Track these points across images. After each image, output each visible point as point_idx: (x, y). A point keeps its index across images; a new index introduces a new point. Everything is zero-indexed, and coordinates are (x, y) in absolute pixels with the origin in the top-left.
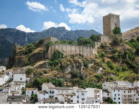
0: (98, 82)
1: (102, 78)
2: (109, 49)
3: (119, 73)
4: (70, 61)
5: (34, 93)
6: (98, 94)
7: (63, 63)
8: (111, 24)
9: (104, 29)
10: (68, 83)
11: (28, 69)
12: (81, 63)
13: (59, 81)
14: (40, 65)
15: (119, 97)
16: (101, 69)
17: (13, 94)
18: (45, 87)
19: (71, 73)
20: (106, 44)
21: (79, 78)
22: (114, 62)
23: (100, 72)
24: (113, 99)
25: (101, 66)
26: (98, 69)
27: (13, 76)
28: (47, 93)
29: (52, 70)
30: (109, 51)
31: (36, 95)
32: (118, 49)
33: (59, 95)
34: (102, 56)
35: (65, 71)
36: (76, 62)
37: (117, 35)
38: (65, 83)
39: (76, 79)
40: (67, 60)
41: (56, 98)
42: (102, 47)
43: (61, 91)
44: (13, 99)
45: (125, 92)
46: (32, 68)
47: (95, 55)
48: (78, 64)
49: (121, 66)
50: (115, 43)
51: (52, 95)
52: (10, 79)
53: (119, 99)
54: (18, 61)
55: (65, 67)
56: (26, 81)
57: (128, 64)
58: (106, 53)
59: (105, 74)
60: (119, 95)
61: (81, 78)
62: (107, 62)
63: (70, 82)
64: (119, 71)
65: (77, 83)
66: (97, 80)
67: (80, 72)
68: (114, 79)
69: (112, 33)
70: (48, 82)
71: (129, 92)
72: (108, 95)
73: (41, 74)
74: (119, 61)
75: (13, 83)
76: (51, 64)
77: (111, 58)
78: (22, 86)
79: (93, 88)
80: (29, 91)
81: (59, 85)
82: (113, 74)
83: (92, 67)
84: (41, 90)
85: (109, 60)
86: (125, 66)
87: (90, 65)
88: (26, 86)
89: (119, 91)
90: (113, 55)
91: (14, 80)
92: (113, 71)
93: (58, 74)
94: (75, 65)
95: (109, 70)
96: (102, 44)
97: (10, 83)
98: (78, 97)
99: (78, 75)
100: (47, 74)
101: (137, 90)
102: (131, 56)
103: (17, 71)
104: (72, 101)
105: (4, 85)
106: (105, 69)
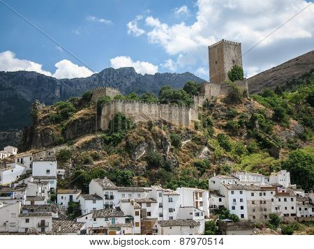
0: (200, 175)
1: (209, 167)
2: (222, 110)
3: (241, 157)
4: (145, 135)
5: (75, 200)
6: (200, 199)
7: (130, 139)
8: (225, 60)
10: (142, 178)
11: (62, 151)
12: (166, 139)
13: (122, 175)
14: (85, 142)
15: (242, 204)
16: (206, 149)
17: (32, 203)
18: (95, 187)
19: (146, 158)
20: (215, 101)
21: (163, 167)
22: (231, 136)
23: (203, 155)
24: (230, 209)
25: (206, 145)
26: (200, 150)
27: (31, 166)
28: (100, 198)
29: (109, 154)
30: (222, 113)
31: (78, 203)
32: (240, 109)
33: (123, 201)
34: (208, 124)
35: (135, 155)
36: (155, 136)
37: (236, 82)
38: (136, 178)
39: (157, 171)
40: (139, 134)
41: (118, 209)
42: (208, 106)
43: (127, 194)
44: (32, 211)
45: (253, 195)
46: (68, 148)
47: (194, 122)
48: (160, 141)
49: (245, 144)
50: (233, 98)
51: (109, 202)
52: (25, 173)
53: (242, 208)
54: (41, 135)
55: (136, 148)
56: (58, 175)
57: (258, 138)
58: (216, 118)
59: (214, 160)
60: (241, 200)
61: (167, 168)
62: (218, 135)
63: (145, 176)
64: (242, 153)
65: (159, 178)
66: (199, 172)
67: (164, 157)
68: (232, 169)
69: (227, 79)
70: (102, 178)
71: (261, 194)
72: (220, 200)
73: (87, 162)
74: (241, 134)
75: (32, 180)
76: (107, 142)
77: (225, 128)
78: (49, 186)
79: (190, 187)
80: (64, 196)
81: (123, 182)
82: (230, 159)
83: (188, 147)
84: (88, 192)
85: (221, 132)
86: (253, 142)
87: (184, 143)
88: (59, 186)
90: (229, 121)
91: (34, 174)
92: (229, 154)
93: (121, 160)
94: (154, 143)
95: (222, 151)
96: (207, 100)
97: (26, 181)
98: (161, 206)
99: (161, 162)
100: (99, 162)
101: (276, 191)
102: (263, 124)
103: (39, 155)
104: (149, 214)
105: (13, 183)
106: (213, 150)
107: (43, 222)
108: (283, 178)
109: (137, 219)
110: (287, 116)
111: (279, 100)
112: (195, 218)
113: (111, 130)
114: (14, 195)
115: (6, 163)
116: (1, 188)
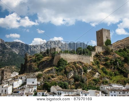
1: (99, 81)
2: (103, 58)
3: (112, 77)
4: (73, 68)
6: (98, 95)
7: (67, 70)
8: (103, 37)
9: (98, 41)
11: (39, 74)
12: (81, 69)
13: (64, 84)
14: (48, 70)
18: (53, 89)
19: (73, 77)
20: (100, 53)
21: (81, 81)
22: (107, 68)
23: (96, 76)
25: (98, 72)
26: (95, 74)
27: (26, 80)
29: (58, 75)
30: (103, 59)
31: (46, 96)
32: (110, 57)
34: (97, 63)
35: (69, 76)
36: (77, 68)
37: (109, 46)
38: (69, 85)
39: (78, 83)
40: (70, 67)
42: (97, 56)
43: (67, 92)
45: (120, 93)
46: (41, 73)
47: (92, 62)
48: (79, 70)
49: (113, 71)
50: (107, 53)
52: (23, 83)
54: (29, 67)
55: (69, 73)
56: (37, 84)
57: (118, 69)
58: (100, 61)
59: (101, 78)
61: (83, 82)
62: (102, 68)
63: (73, 85)
64: (112, 75)
65: (79, 86)
66: (95, 83)
67: (81, 77)
68: (109, 82)
70: (56, 85)
71: (123, 93)
73: (49, 79)
74: (111, 68)
75: (27, 86)
76: (57, 71)
77: (104, 65)
78: (34, 89)
79: (93, 89)
80: (40, 93)
82: (107, 78)
83: (90, 73)
84: (50, 92)
86: (117, 71)
88: (38, 89)
89: (115, 92)
90: (106, 62)
91: (27, 84)
92: (107, 76)
93: (63, 78)
94: (76, 71)
95: (104, 74)
96: (96, 53)
97: (24, 86)
99: (80, 79)
100: (54, 79)
102: (120, 63)
103: (29, 76)
105: (18, 87)
106: (101, 74)
111: (126, 53)
113: (59, 65)
114: (20, 92)
115: (15, 79)
116: (13, 89)
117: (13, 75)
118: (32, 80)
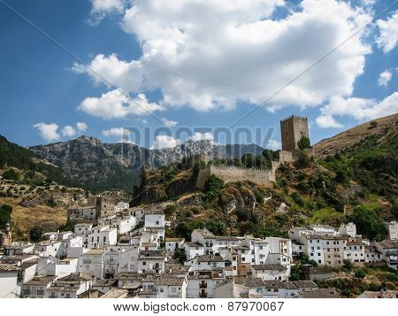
0: (280, 227)
1: (287, 221)
2: (294, 173)
3: (312, 211)
4: (235, 193)
5: (180, 247)
6: (285, 247)
7: (223, 197)
8: (295, 132)
9: (284, 140)
11: (168, 206)
12: (252, 197)
13: (218, 227)
14: (186, 199)
15: (319, 251)
16: (283, 205)
17: (147, 248)
18: (196, 235)
19: (236, 213)
20: (288, 165)
21: (251, 220)
22: (303, 194)
23: (282, 209)
24: (309, 255)
25: (284, 201)
26: (279, 206)
27: (143, 218)
28: (201, 245)
29: (205, 208)
30: (294, 175)
31: (183, 250)
32: (308, 172)
33: (222, 249)
34: (284, 184)
35: (227, 210)
36: (244, 194)
37: (305, 150)
38: (228, 229)
39: (246, 223)
40: (230, 192)
41: (218, 255)
42: (282, 169)
43: (223, 242)
44: (148, 255)
45: (328, 243)
46: (172, 204)
47: (273, 182)
48: (247, 198)
49: (315, 200)
50: (302, 162)
51: (209, 249)
52: (138, 224)
53: (319, 254)
54: (149, 193)
55: (227, 204)
56: (165, 226)
58: (289, 180)
59: (291, 214)
60: (318, 248)
61: (254, 220)
62: (293, 194)
63: (235, 227)
64: (313, 208)
66: (279, 224)
67: (251, 211)
68: (306, 222)
69: (297, 147)
70: (202, 228)
71: (335, 243)
72: (300, 248)
73: (188, 215)
74: (311, 193)
75: (145, 229)
76: (204, 199)
77: (297, 187)
78: (159, 235)
79: (274, 236)
80: (171, 243)
81: (218, 232)
82: (304, 214)
83: (269, 203)
84: (190, 241)
85: (294, 191)
86: (321, 200)
87: (266, 199)
88: (167, 235)
89: (318, 241)
90: (301, 182)
91: (146, 225)
92: (302, 209)
93: (215, 214)
94: (242, 200)
95: (297, 206)
96: (281, 164)
97: (140, 230)
98: (253, 253)
99: (249, 215)
100: (199, 215)
101: (348, 240)
102: (329, 184)
103: (149, 210)
104: (244, 259)
105: (129, 232)
106: (290, 206)
107: (157, 265)
108: (351, 229)
109: (234, 263)
110: (347, 178)
111: (340, 164)
112: (283, 263)
113: (207, 188)
114: (132, 242)
115: (122, 215)
116: (119, 236)
117: (118, 209)
118: (156, 217)
